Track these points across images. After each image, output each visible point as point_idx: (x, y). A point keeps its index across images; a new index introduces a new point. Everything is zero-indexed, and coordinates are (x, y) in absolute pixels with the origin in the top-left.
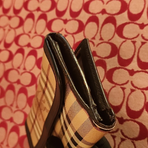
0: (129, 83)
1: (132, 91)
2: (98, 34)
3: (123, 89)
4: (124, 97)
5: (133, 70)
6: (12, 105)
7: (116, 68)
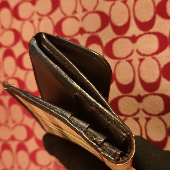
0: (135, 53)
1: (141, 60)
2: (79, 5)
3: (130, 62)
4: (134, 71)
5: (134, 36)
6: (7, 122)
7: (113, 40)
